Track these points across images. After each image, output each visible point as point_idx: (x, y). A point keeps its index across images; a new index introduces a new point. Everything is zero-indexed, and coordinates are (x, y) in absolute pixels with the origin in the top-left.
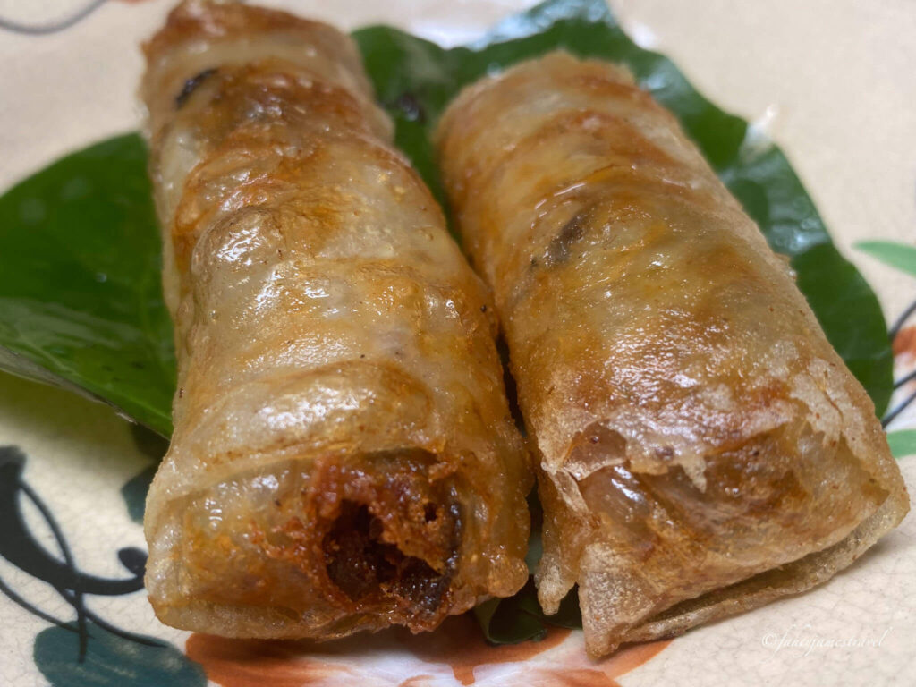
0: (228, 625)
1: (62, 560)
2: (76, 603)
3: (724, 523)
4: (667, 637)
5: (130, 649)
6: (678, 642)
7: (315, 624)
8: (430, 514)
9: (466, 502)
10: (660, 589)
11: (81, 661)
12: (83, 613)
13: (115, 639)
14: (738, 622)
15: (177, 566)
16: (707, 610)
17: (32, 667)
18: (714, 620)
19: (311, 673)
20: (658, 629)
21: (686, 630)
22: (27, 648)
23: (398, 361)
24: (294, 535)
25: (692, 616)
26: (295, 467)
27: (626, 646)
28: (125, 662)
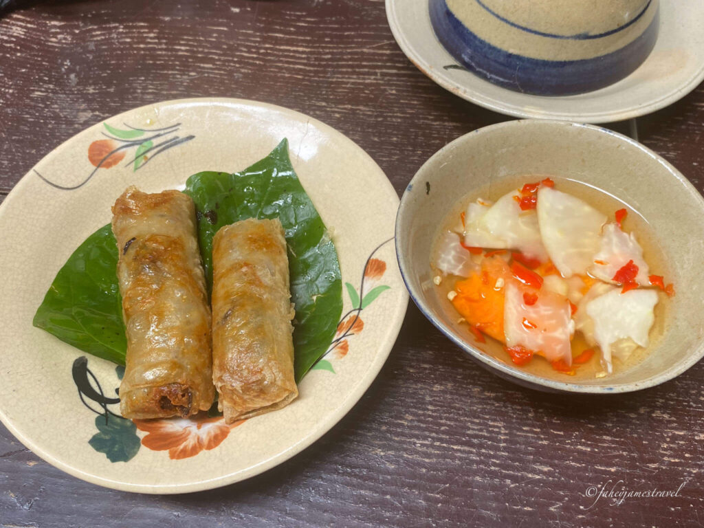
0: (141, 416)
1: (100, 394)
2: (105, 407)
3: (249, 399)
4: (246, 419)
5: (118, 420)
6: (249, 420)
7: (161, 416)
8: (183, 396)
9: (193, 392)
10: (239, 410)
11: (107, 425)
12: (107, 410)
13: (115, 418)
14: (262, 416)
15: (127, 405)
16: (255, 413)
17: (95, 427)
18: (257, 415)
19: (162, 425)
20: (243, 417)
21: (250, 417)
22: (94, 422)
23: (176, 360)
24: (152, 402)
25: (251, 415)
26: (151, 387)
27: (234, 421)
28: (117, 424)
